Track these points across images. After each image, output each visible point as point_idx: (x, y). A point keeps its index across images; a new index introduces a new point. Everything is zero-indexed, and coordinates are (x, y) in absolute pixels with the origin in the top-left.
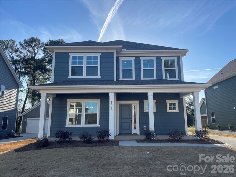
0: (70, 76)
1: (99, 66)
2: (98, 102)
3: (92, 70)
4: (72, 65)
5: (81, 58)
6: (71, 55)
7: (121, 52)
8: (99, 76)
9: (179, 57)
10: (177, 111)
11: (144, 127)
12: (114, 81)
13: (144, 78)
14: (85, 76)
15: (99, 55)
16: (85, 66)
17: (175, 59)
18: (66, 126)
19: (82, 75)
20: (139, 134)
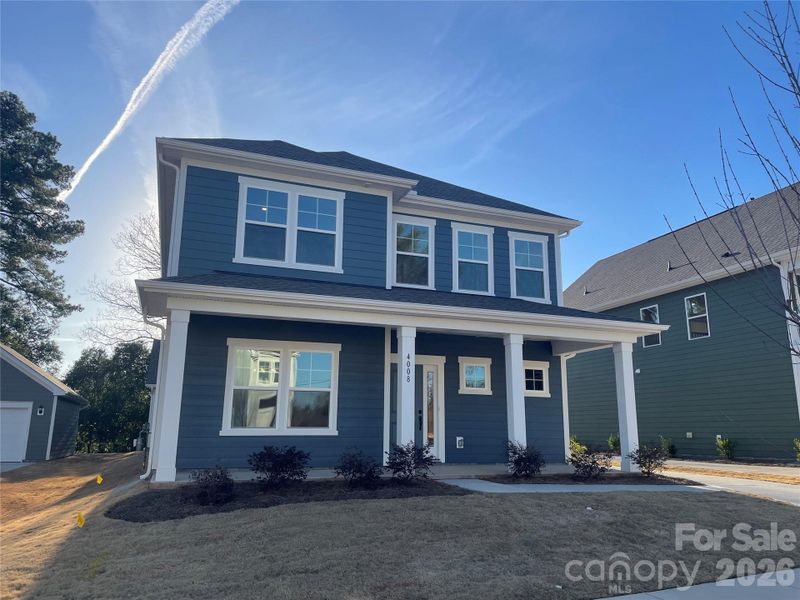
0: (240, 258)
1: (339, 233)
2: (332, 352)
3: (315, 245)
4: (247, 218)
5: (282, 199)
6: (245, 185)
7: (402, 200)
8: (337, 268)
9: (551, 237)
10: (545, 393)
11: (458, 439)
12: (384, 288)
13: (460, 288)
14: (290, 261)
15: (340, 199)
16: (292, 229)
17: (544, 241)
18: (222, 433)
19: (282, 258)
20: (443, 460)
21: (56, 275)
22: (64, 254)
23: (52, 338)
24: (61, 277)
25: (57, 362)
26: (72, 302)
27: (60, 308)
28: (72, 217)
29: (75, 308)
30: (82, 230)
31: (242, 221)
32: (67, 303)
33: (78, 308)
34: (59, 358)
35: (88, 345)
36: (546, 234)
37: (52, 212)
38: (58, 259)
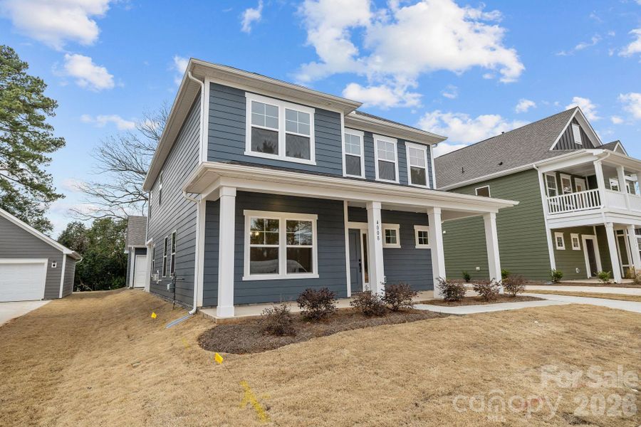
21: (46, 174)
22: (50, 160)
23: (45, 216)
24: (50, 175)
25: (49, 231)
26: (57, 192)
27: (49, 196)
28: (55, 135)
29: (59, 196)
30: (64, 144)
31: (249, 125)
32: (54, 192)
33: (62, 196)
34: (51, 229)
35: (71, 221)
36: (426, 145)
37: (41, 131)
38: (46, 163)
